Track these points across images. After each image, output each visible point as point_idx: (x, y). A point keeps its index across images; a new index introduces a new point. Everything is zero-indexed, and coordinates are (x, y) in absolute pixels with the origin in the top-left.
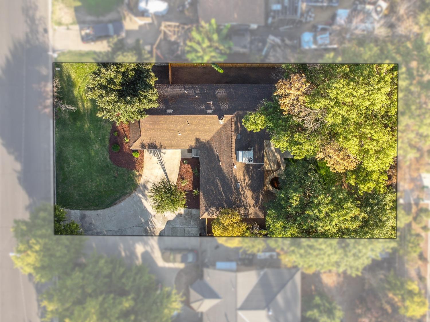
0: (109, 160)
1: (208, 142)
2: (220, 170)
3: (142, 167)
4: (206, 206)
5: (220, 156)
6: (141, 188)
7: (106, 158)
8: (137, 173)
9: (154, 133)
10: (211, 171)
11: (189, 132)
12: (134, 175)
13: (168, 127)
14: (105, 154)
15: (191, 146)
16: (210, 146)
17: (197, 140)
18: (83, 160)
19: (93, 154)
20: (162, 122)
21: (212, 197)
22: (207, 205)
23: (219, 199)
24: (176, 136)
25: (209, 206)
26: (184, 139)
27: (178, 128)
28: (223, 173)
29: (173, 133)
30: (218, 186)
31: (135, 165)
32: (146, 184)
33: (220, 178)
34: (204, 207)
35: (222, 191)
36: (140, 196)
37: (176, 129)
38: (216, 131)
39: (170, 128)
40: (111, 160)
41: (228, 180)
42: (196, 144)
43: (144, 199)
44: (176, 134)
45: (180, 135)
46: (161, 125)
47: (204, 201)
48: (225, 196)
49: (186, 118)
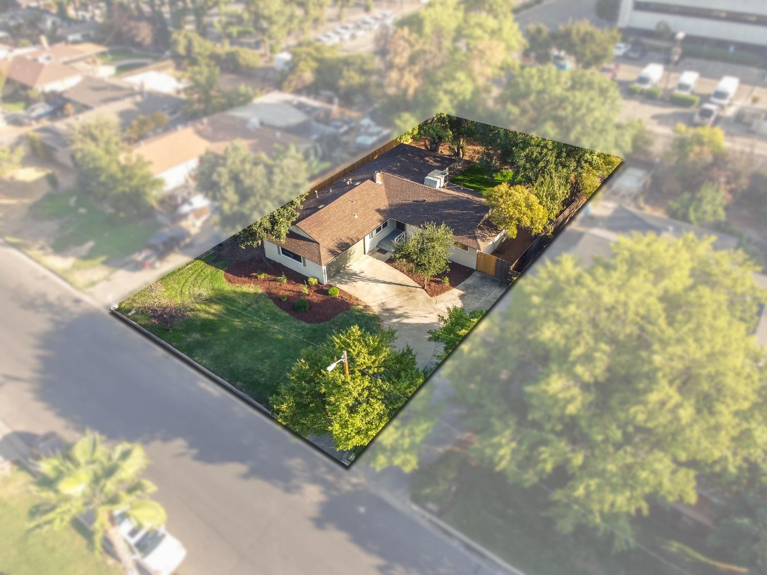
0: (308, 325)
1: (390, 205)
2: (434, 205)
3: (357, 299)
4: (470, 237)
5: (416, 199)
6: (385, 314)
7: (302, 327)
8: (361, 307)
9: (329, 232)
10: (427, 214)
11: (363, 209)
12: (360, 311)
13: (337, 217)
14: (297, 325)
15: (380, 220)
16: (396, 205)
17: (378, 211)
18: (274, 351)
19: (280, 337)
20: (326, 217)
21: (460, 226)
22: (468, 236)
23: (469, 219)
24: (354, 220)
25: (472, 234)
26: (365, 218)
27: (347, 212)
28: (439, 203)
29: (348, 219)
30: (451, 214)
31: (347, 303)
32: (384, 308)
33: (443, 208)
34: (470, 239)
35: (460, 212)
36: (395, 320)
37: (347, 214)
38: (385, 193)
39: (340, 217)
40: (311, 323)
41: (452, 200)
42: (382, 215)
43: (403, 320)
44: (352, 218)
45: (356, 217)
46: (328, 220)
47: (460, 237)
48: (470, 210)
49: (344, 198)
